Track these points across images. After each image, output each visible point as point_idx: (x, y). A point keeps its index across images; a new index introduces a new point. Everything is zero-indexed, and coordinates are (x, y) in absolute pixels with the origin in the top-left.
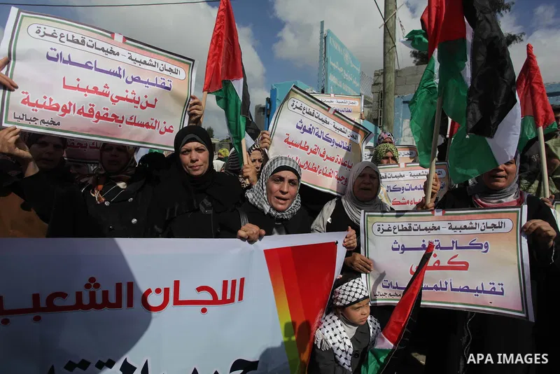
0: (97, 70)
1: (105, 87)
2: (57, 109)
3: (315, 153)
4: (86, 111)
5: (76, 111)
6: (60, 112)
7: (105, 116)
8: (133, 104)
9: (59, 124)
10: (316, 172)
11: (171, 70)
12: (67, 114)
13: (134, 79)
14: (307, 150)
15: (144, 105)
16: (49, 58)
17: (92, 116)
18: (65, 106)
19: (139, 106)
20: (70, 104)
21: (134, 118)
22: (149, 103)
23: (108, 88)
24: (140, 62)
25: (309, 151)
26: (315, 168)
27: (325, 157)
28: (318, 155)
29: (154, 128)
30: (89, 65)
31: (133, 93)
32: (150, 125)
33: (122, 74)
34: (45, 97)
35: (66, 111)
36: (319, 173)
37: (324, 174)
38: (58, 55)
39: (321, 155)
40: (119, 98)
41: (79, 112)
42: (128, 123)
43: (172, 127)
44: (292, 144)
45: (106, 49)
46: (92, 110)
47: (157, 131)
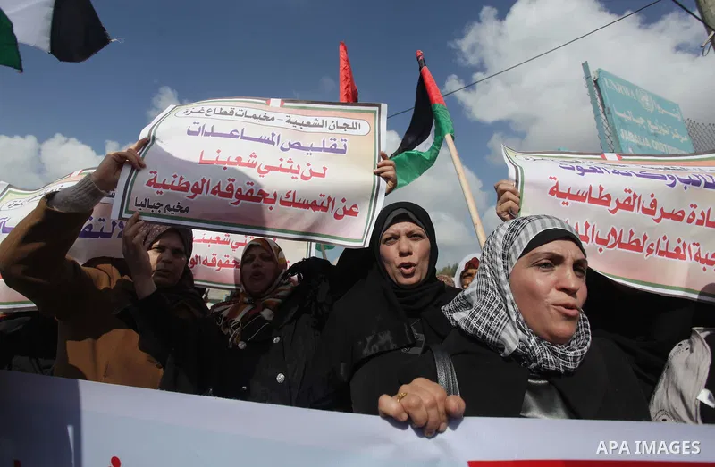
0: (243, 138)
1: (251, 156)
2: (185, 189)
3: (631, 208)
4: (223, 189)
5: (210, 191)
6: (190, 193)
7: (249, 194)
8: (290, 174)
9: (187, 210)
10: (639, 249)
11: (346, 126)
12: (198, 195)
13: (291, 146)
14: (607, 203)
15: (307, 174)
16: (189, 133)
17: (230, 196)
18: (197, 184)
19: (299, 176)
20: (204, 181)
21: (291, 194)
22: (314, 171)
23: (255, 157)
24: (302, 124)
25: (613, 205)
26: (637, 241)
27: (658, 214)
28: (637, 213)
29: (325, 209)
30: (235, 133)
31: (290, 161)
32: (319, 204)
33: (275, 140)
34: (175, 176)
35: (197, 190)
36: (650, 251)
37: (661, 253)
38: (200, 129)
39: (645, 211)
40: (269, 168)
41: (214, 192)
42: (282, 203)
43: (355, 206)
44: (568, 195)
45: (258, 116)
46: (230, 188)
47: (330, 214)
